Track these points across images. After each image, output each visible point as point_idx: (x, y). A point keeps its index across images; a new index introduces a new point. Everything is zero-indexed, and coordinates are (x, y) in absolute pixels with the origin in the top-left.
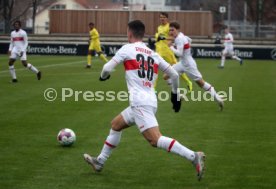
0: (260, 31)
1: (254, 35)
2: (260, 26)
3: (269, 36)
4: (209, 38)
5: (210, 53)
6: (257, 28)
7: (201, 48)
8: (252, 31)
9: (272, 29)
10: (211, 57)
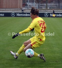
0: (40, 6)
1: (38, 8)
2: (40, 4)
3: (43, 8)
4: (21, 9)
5: (21, 15)
6: (39, 5)
7: (18, 13)
8: (37, 6)
9: (44, 5)
10: (22, 16)
